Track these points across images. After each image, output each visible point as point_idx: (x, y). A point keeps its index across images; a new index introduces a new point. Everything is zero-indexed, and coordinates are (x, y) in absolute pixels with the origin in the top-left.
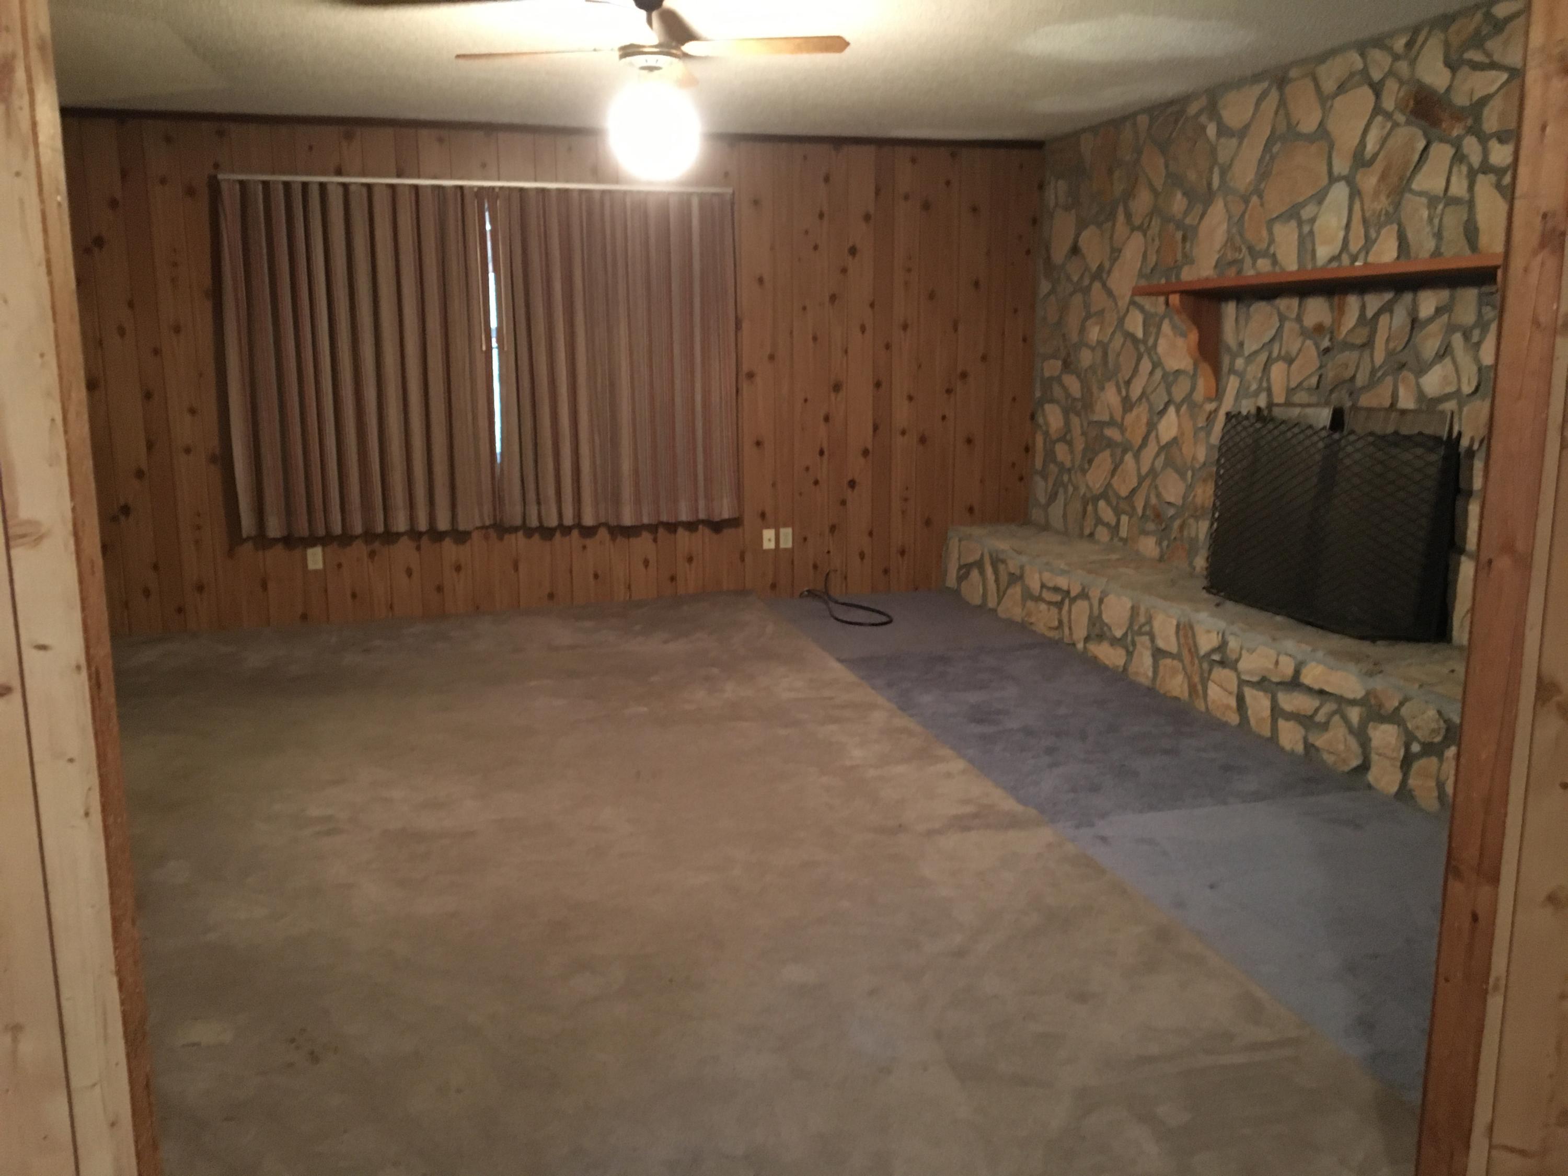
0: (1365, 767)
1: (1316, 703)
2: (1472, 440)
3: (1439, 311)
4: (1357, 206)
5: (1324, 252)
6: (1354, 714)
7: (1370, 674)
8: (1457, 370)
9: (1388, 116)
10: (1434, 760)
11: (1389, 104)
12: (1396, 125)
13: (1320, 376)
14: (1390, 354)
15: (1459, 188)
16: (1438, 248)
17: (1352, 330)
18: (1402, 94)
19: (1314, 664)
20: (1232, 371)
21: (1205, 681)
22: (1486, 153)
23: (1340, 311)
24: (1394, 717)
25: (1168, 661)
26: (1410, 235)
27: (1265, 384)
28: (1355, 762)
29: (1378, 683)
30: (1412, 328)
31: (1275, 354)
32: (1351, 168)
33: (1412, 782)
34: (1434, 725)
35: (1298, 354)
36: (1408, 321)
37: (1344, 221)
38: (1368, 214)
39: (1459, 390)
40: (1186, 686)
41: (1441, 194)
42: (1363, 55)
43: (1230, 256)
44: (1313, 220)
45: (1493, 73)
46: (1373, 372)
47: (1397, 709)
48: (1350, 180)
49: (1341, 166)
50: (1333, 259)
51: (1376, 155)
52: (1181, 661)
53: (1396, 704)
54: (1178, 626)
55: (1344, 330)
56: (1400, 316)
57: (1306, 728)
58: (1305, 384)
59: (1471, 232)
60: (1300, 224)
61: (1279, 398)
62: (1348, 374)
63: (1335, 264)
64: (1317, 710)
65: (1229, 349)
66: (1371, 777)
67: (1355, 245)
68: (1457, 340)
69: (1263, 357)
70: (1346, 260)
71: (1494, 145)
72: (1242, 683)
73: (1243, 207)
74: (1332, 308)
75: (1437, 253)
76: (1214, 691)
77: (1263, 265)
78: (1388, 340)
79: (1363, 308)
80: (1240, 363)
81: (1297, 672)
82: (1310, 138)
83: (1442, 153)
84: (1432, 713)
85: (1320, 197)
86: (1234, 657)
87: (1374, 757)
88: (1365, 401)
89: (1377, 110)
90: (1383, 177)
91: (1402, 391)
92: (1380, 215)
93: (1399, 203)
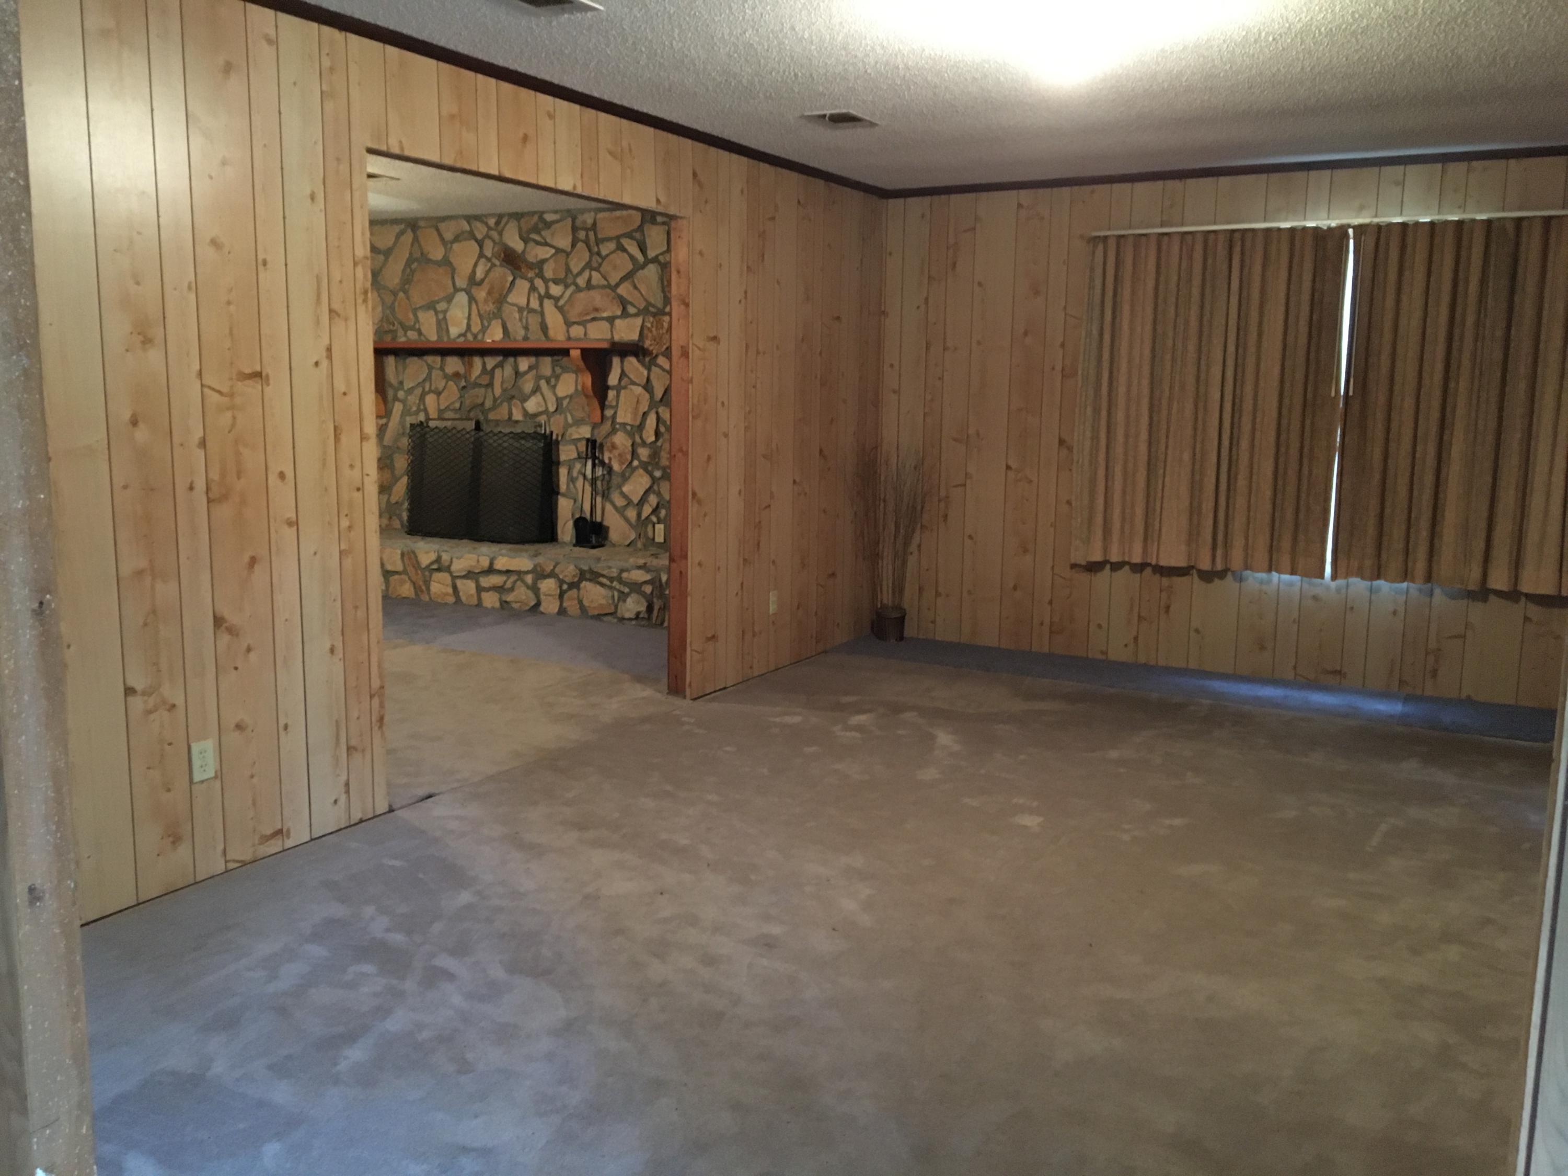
0: (538, 604)
1: (504, 578)
2: (557, 435)
3: (531, 368)
4: (474, 307)
5: (454, 331)
6: (529, 579)
7: (536, 556)
8: (544, 398)
9: (489, 260)
10: (575, 591)
11: (488, 253)
12: (493, 265)
13: (461, 403)
14: (504, 391)
15: (535, 304)
16: (526, 334)
17: (479, 376)
18: (496, 249)
19: (500, 557)
20: (396, 399)
21: (427, 583)
22: (547, 288)
23: (471, 365)
24: (552, 575)
25: (396, 577)
26: (509, 326)
27: (422, 407)
28: (533, 603)
29: (540, 560)
30: (516, 378)
31: (427, 389)
32: (468, 285)
33: (565, 605)
34: (574, 573)
35: (443, 390)
36: (513, 372)
37: (467, 315)
38: (482, 312)
39: (547, 409)
40: (412, 589)
41: (525, 306)
42: (468, 222)
43: (386, 327)
44: (445, 312)
45: (548, 248)
46: (495, 400)
47: (553, 570)
48: (468, 293)
49: (461, 282)
50: (460, 336)
51: (482, 281)
52: (407, 574)
53: (552, 567)
54: (403, 555)
55: (473, 377)
56: (508, 370)
57: (500, 593)
58: (451, 407)
59: (544, 328)
60: (436, 313)
61: (433, 414)
62: (480, 401)
63: (462, 339)
64: (505, 582)
65: (391, 385)
66: (542, 609)
67: (476, 328)
68: (543, 383)
69: (419, 390)
70: (470, 337)
71: (552, 285)
72: (454, 578)
73: (392, 298)
74: (464, 364)
75: (526, 338)
76: (435, 587)
77: (412, 335)
78: (502, 383)
79: (484, 364)
80: (401, 394)
81: (491, 564)
82: (438, 264)
83: (523, 285)
84: (572, 567)
85: (449, 299)
86: (447, 564)
87: (542, 597)
88: (491, 416)
89: (481, 255)
90: (489, 293)
91: (514, 411)
92: (489, 314)
93: (500, 307)
